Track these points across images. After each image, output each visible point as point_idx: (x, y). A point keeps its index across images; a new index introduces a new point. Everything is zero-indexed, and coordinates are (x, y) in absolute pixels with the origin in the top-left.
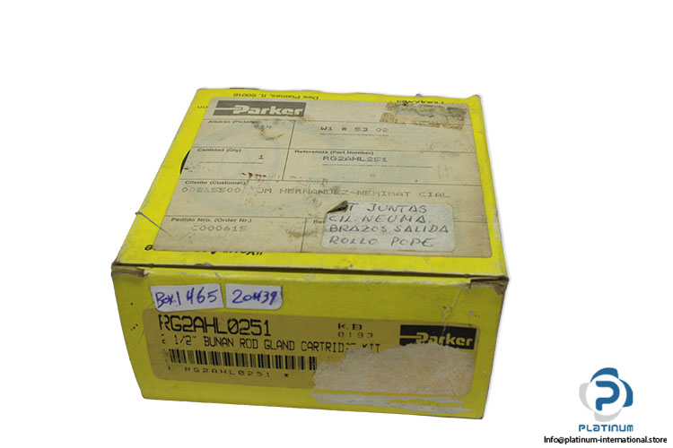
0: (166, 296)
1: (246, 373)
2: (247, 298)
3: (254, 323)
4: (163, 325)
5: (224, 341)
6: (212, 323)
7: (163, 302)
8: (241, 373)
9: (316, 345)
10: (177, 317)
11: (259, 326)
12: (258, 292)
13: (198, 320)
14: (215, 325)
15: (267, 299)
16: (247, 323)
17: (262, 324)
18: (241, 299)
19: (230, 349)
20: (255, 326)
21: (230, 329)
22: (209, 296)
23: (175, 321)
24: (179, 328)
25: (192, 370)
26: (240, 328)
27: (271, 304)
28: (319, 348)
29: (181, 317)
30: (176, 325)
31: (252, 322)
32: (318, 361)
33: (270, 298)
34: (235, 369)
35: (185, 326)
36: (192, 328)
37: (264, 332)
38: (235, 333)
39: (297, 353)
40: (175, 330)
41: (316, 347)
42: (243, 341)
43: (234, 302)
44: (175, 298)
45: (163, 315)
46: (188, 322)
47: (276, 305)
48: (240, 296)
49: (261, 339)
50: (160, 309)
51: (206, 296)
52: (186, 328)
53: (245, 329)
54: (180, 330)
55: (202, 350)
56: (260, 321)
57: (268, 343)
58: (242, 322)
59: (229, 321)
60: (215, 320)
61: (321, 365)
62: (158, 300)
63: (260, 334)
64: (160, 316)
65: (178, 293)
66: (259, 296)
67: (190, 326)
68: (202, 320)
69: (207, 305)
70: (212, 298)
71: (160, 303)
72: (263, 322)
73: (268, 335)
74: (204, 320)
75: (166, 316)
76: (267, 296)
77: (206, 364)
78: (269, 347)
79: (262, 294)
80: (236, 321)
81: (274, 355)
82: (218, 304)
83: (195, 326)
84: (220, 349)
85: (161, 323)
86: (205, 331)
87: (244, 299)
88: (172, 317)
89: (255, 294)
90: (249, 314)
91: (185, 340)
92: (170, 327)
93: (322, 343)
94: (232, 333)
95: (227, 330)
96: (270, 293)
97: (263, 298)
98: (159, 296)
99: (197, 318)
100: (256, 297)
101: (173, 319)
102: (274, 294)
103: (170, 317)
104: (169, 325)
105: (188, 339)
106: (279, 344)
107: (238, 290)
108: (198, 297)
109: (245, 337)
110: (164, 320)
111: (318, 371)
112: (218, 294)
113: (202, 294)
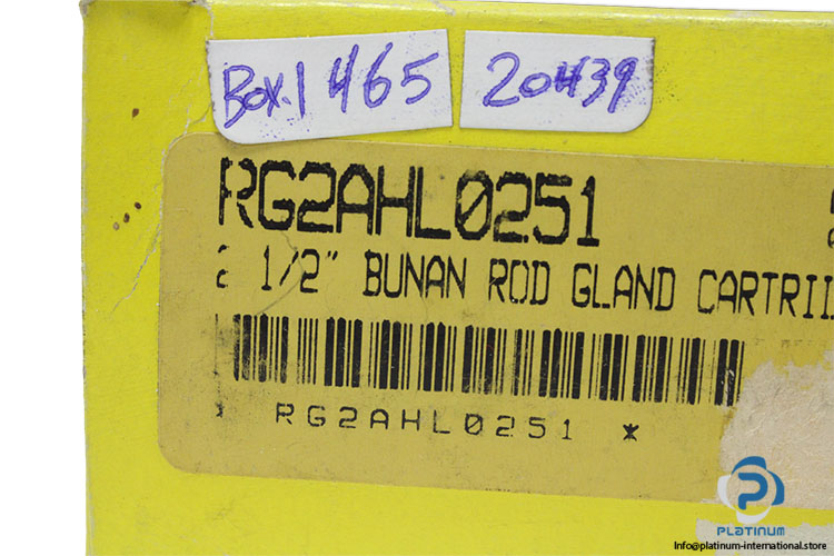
0: (258, 82)
1: (491, 424)
2: (535, 85)
3: (547, 191)
4: (231, 202)
5: (436, 273)
6: (403, 194)
7: (245, 104)
8: (472, 423)
9: (749, 284)
10: (286, 167)
11: (563, 203)
12: (573, 61)
13: (357, 181)
14: (411, 203)
15: (602, 89)
16: (522, 188)
17: (574, 195)
18: (511, 90)
19: (450, 311)
20: (551, 202)
21: (461, 218)
22: (409, 78)
23: (278, 185)
24: (284, 214)
25: (300, 416)
26: (496, 212)
27: (612, 108)
28: (756, 301)
29: (298, 168)
30: (278, 205)
31: (543, 187)
32: (749, 359)
33: (613, 82)
34: (453, 403)
35: (309, 206)
36: (329, 218)
37: (577, 229)
38: (477, 236)
39: (679, 325)
40: (269, 225)
41: (748, 295)
42: (499, 271)
43: (488, 101)
44: (289, 90)
45: (236, 159)
46: (318, 187)
47: (629, 115)
48: (511, 74)
49: (563, 258)
50: (230, 133)
51: (396, 76)
52: (310, 217)
53: (515, 216)
54: (284, 226)
55: (350, 317)
56: (567, 182)
57: (585, 279)
58: (508, 187)
59: (462, 185)
60: (416, 176)
61: (755, 377)
62: (229, 95)
63: (560, 240)
64: (226, 164)
65: (300, 69)
66: (576, 77)
67: (324, 207)
68: (368, 180)
69: (395, 115)
70: (416, 87)
71: (235, 106)
72: (580, 183)
73: (588, 241)
74: (374, 182)
75: (247, 165)
76: (602, 76)
77: (356, 384)
78: (585, 298)
79: (589, 69)
80: (487, 182)
81: (601, 333)
82: (431, 113)
83: (344, 208)
84: (414, 310)
85: (225, 193)
86: (375, 227)
87: (525, 90)
88: (270, 166)
89: (562, 70)
90: (532, 153)
91: (295, 275)
92: (253, 215)
93: (770, 276)
94: (467, 235)
95: (449, 225)
96: (613, 64)
97: (586, 86)
98: (237, 78)
99: (355, 170)
100: (566, 79)
101: (272, 176)
102: (627, 69)
103: (259, 172)
104: (251, 204)
105: (309, 264)
106: (624, 284)
107: (504, 56)
108: (369, 84)
109: (510, 251)
110: (239, 179)
111: (744, 406)
112: (437, 72)
113: (381, 72)
